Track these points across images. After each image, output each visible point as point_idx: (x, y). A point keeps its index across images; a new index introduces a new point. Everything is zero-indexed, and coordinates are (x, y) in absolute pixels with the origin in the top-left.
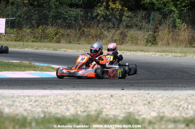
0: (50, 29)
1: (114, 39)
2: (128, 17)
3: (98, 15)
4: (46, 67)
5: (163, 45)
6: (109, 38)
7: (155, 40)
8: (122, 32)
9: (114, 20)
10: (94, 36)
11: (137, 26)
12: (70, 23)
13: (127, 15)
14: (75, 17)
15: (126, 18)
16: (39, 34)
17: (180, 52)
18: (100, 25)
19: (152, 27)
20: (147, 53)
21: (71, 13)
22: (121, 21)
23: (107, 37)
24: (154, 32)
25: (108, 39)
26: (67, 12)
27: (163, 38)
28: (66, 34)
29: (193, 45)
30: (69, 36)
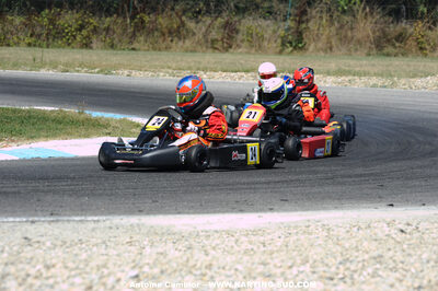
0: (67, 17)
6: (200, 36)
10: (165, 31)
11: (258, 7)
16: (43, 27)
18: (178, 8)
19: (294, 11)
24: (299, 23)
25: (196, 38)
27: (317, 35)
28: (103, 27)
29: (385, 51)
30: (111, 32)
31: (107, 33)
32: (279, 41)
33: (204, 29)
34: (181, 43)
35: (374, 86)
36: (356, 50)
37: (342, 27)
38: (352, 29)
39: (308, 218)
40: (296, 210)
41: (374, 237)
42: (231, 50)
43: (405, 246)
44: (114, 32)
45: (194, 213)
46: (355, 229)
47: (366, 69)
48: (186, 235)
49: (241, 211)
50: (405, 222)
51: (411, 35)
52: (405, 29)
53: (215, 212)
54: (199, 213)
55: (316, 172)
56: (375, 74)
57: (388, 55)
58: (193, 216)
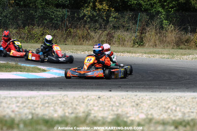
0: (36, 30)
1: (101, 40)
2: (115, 18)
3: (85, 15)
4: (33, 68)
5: (149, 46)
6: (96, 39)
7: (142, 41)
8: (109, 33)
9: (101, 20)
10: (81, 36)
11: (124, 26)
12: (57, 24)
13: (114, 16)
14: (62, 18)
15: (113, 19)
16: (25, 34)
17: (167, 54)
18: (87, 26)
19: (139, 28)
20: (134, 55)
21: (58, 13)
22: (107, 21)
23: (94, 38)
24: (141, 34)
25: (94, 40)
26: (54, 13)
27: (150, 39)
29: (181, 47)
32: (132, 42)
33: (98, 36)
34: (87, 42)
38: (166, 37)
44: (57, 37)
51: (192, 40)
52: (190, 37)
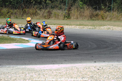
1: (44, 15)
6: (41, 15)
7: (69, 16)
8: (49, 11)
11: (57, 7)
18: (35, 7)
19: (67, 8)
27: (74, 14)
28: (14, 12)
29: (93, 19)
30: (16, 14)
31: (15, 14)
32: (63, 16)
33: (42, 13)
34: (36, 17)
35: (90, 29)
36: (85, 19)
37: (81, 12)
38: (83, 13)
39: (72, 66)
40: (69, 64)
41: (91, 71)
42: (50, 19)
43: (99, 74)
44: (17, 14)
45: (40, 64)
46: (85, 69)
47: (88, 24)
48: (38, 71)
49: (54, 64)
50: (99, 67)
51: (100, 14)
52: (98, 13)
53: (46, 64)
54: (42, 64)
55: (74, 53)
56: (90, 25)
57: (93, 20)
58: (40, 65)
